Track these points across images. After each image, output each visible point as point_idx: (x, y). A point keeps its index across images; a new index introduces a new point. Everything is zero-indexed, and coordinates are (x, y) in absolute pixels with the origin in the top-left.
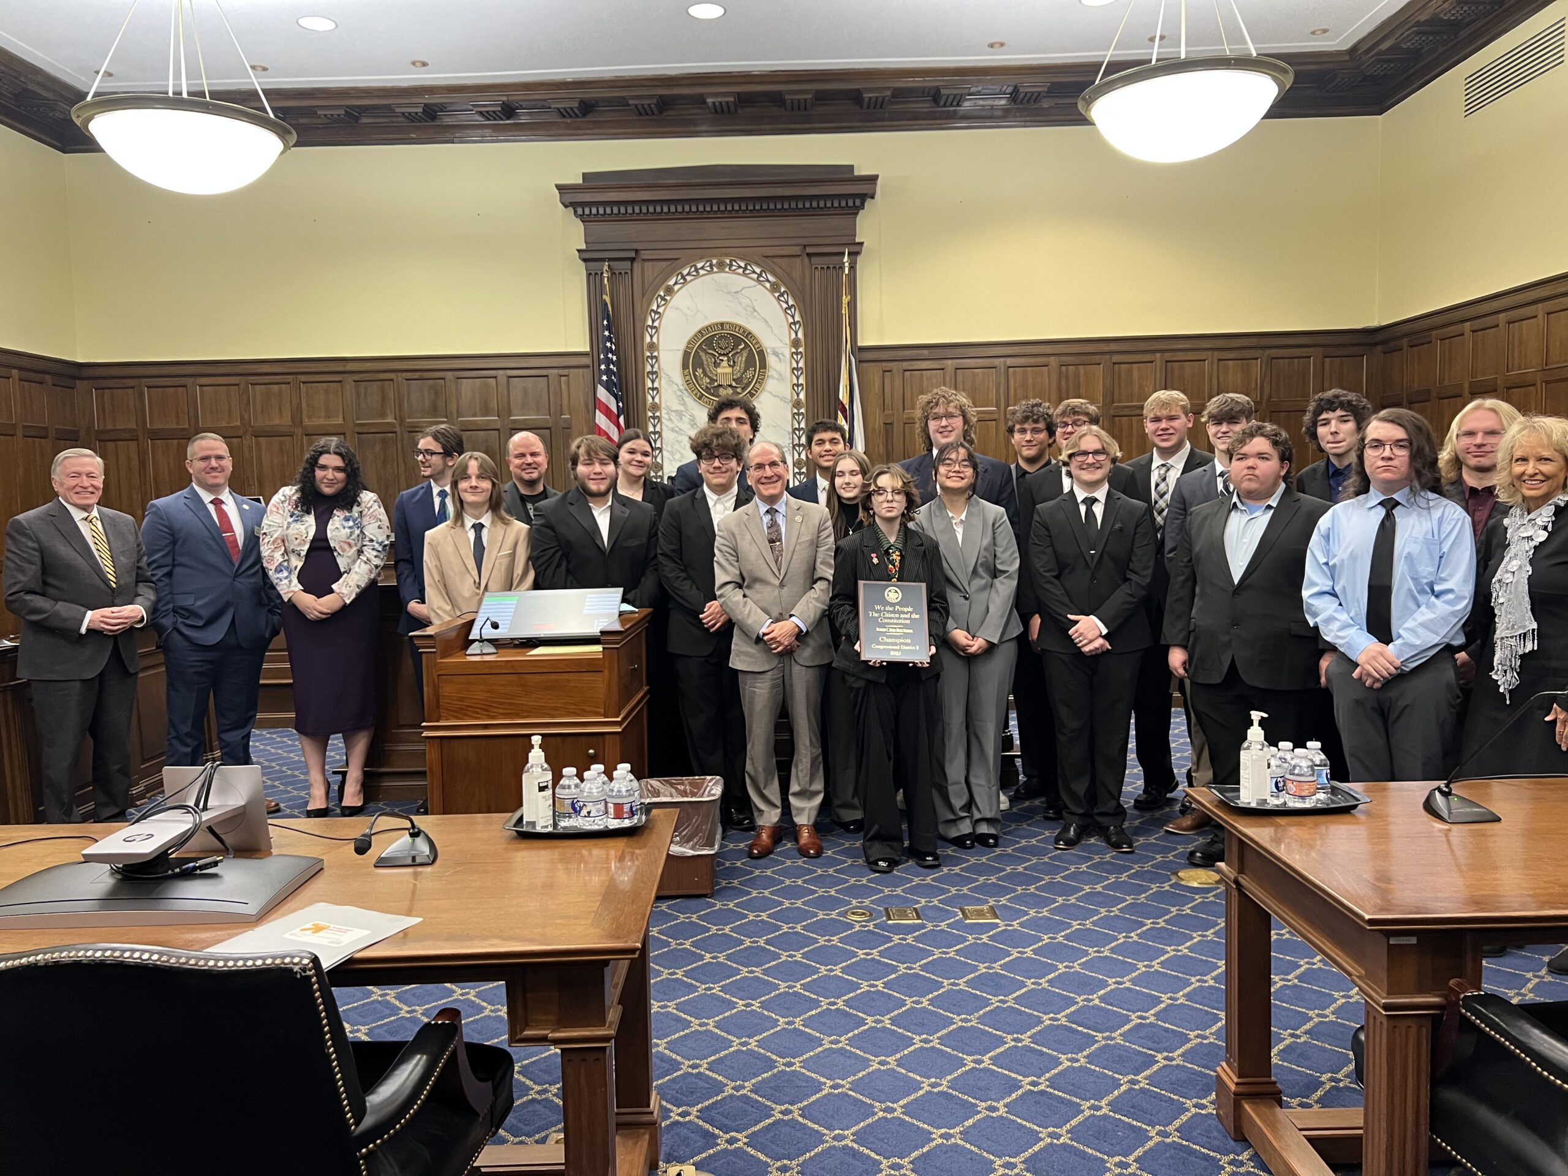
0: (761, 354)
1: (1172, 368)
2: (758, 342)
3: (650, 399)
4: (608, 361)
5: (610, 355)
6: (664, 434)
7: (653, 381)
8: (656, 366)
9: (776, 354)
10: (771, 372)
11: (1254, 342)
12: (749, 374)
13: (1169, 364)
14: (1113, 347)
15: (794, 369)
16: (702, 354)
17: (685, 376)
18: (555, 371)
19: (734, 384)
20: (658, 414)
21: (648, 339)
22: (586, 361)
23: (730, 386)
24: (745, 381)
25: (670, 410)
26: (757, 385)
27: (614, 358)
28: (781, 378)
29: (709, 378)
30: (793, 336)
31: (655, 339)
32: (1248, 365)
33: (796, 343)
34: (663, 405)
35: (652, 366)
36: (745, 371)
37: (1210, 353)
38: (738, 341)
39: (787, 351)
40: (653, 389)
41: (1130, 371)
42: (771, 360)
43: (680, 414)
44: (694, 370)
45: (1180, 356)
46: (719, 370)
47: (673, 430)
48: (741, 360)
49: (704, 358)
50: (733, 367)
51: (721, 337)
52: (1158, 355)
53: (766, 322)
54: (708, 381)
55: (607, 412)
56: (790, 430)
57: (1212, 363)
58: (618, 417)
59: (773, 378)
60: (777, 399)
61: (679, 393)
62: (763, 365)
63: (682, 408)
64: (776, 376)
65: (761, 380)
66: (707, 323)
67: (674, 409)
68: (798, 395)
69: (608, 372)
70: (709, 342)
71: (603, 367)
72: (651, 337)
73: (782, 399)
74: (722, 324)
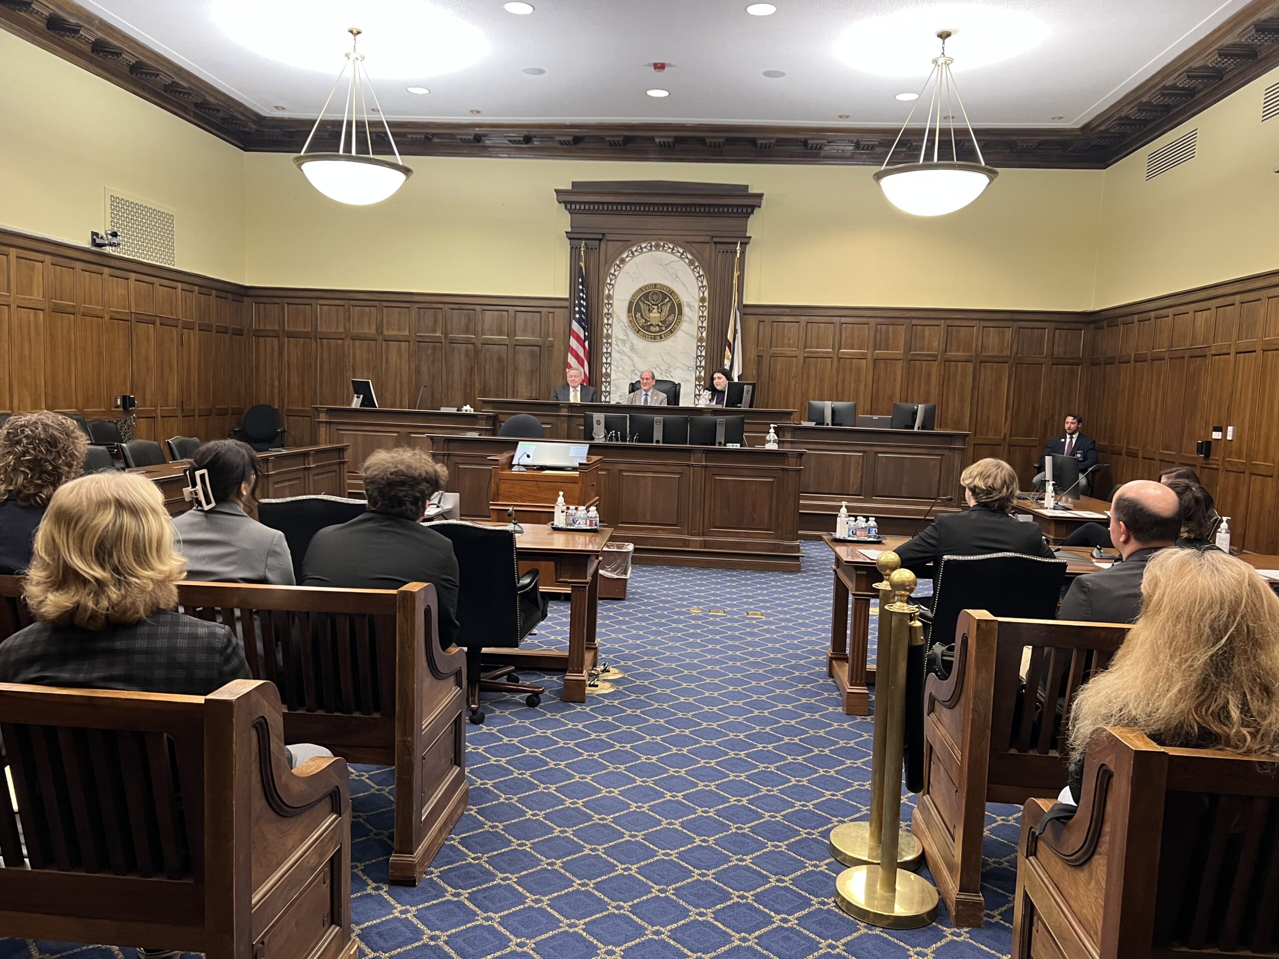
0: (680, 306)
1: (951, 330)
2: (678, 298)
3: (605, 331)
4: (580, 305)
5: (582, 302)
6: (613, 354)
7: (608, 319)
8: (611, 310)
9: (689, 306)
10: (685, 318)
11: (1009, 316)
12: (671, 318)
13: (950, 328)
14: (913, 314)
15: (700, 316)
16: (641, 304)
17: (629, 317)
18: (546, 309)
19: (660, 324)
20: (610, 341)
21: (607, 292)
22: (566, 304)
23: (658, 325)
24: (668, 323)
25: (617, 338)
26: (676, 326)
27: (585, 304)
28: (691, 322)
29: (645, 320)
30: (701, 295)
31: (611, 292)
32: (1003, 331)
33: (702, 300)
34: (614, 335)
35: (608, 310)
36: (668, 316)
37: (978, 322)
38: (665, 296)
39: (696, 304)
40: (608, 324)
41: (923, 331)
42: (686, 310)
43: (624, 342)
44: (635, 314)
45: (957, 323)
46: (651, 315)
47: (619, 352)
48: (666, 309)
49: (642, 307)
50: (660, 313)
51: (655, 293)
52: (943, 321)
53: (684, 285)
54: (644, 321)
55: (578, 338)
56: (695, 356)
57: (979, 328)
58: (585, 341)
59: (686, 321)
60: (687, 335)
61: (624, 328)
62: (680, 313)
63: (625, 338)
64: (688, 320)
65: (678, 323)
66: (646, 283)
67: (620, 338)
68: (702, 333)
69: (580, 312)
70: (646, 296)
71: (577, 309)
72: (609, 290)
73: (691, 336)
74: (655, 285)
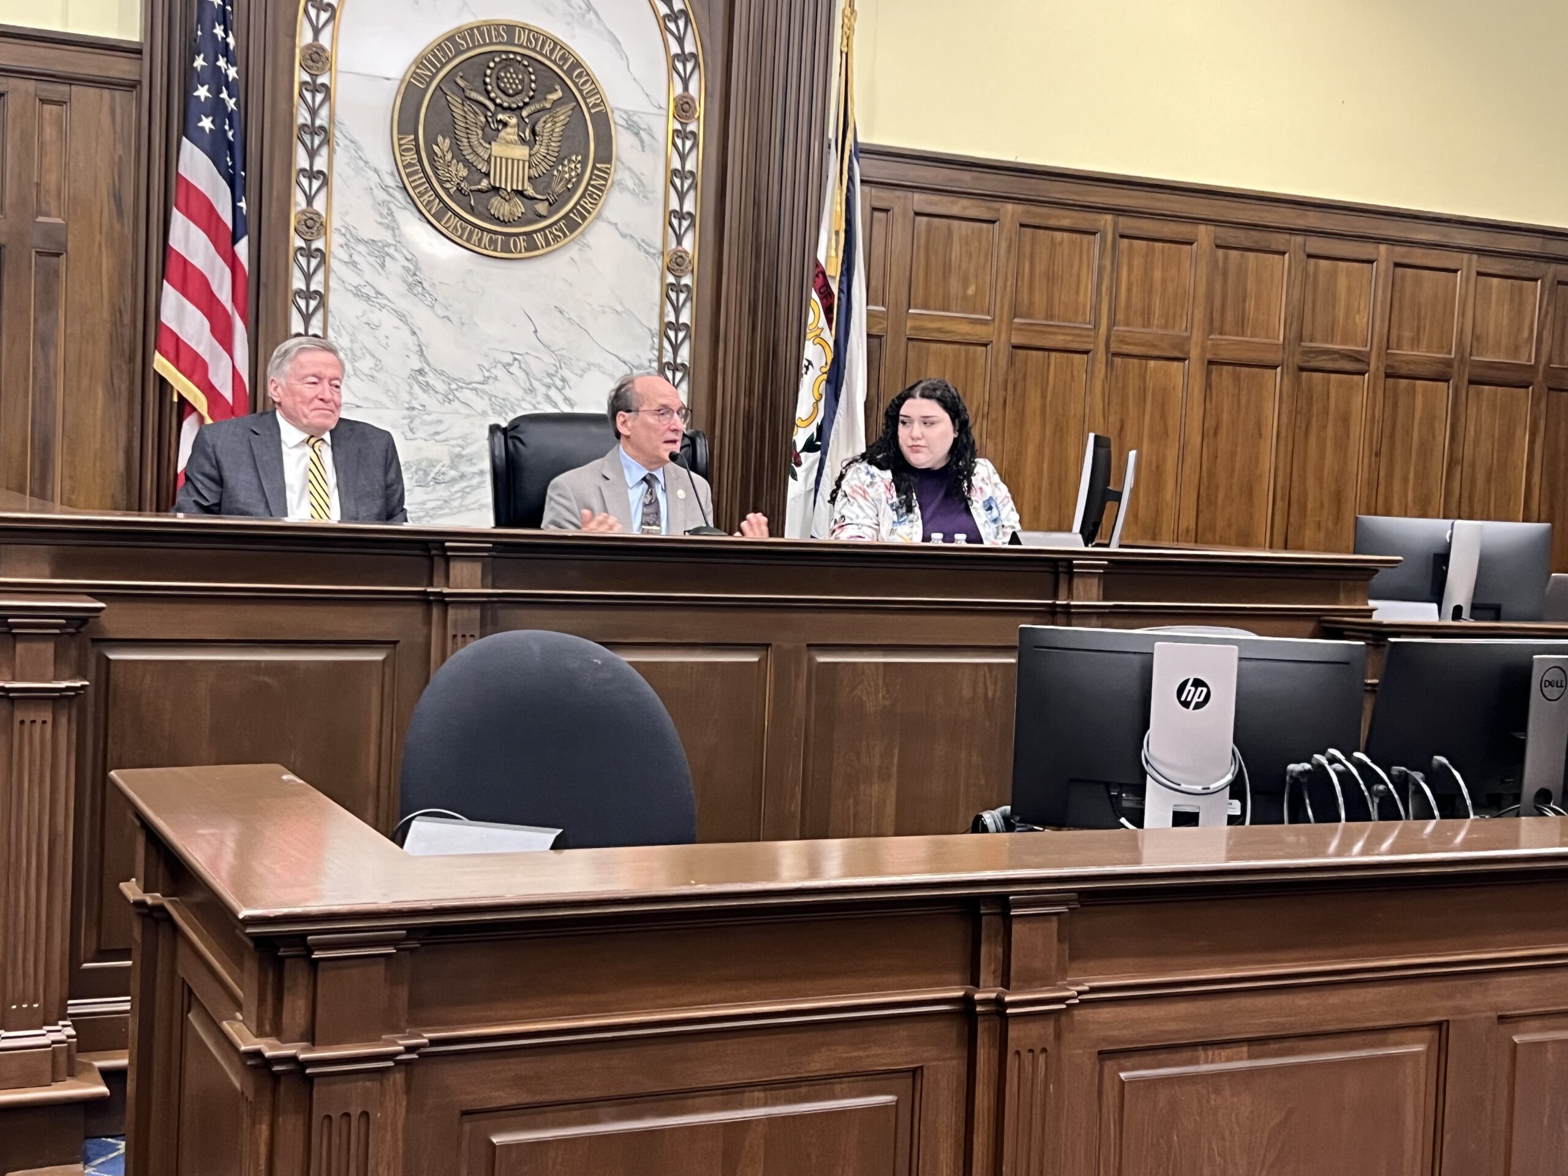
0: (602, 121)
1: (1403, 278)
2: (596, 91)
3: (299, 199)
4: (218, 80)
5: (222, 62)
6: (333, 301)
7: (312, 154)
8: (324, 112)
9: (634, 128)
10: (619, 173)
11: (1532, 245)
12: (568, 170)
13: (1399, 270)
14: (1312, 219)
15: (675, 172)
16: (455, 100)
17: (404, 151)
19: (530, 191)
20: (318, 244)
21: (305, 36)
22: (121, 68)
23: (520, 193)
24: (559, 188)
25: (353, 239)
26: (587, 203)
27: (232, 73)
28: (642, 191)
29: (468, 164)
30: (678, 89)
31: (325, 40)
32: (1521, 289)
33: (683, 108)
34: (336, 222)
35: (313, 112)
36: (560, 160)
37: (1466, 256)
38: (548, 79)
39: (663, 125)
40: (312, 175)
41: (1333, 275)
42: (623, 142)
43: (380, 253)
44: (431, 141)
45: (1418, 256)
46: (497, 149)
47: (358, 293)
48: (552, 128)
49: (458, 111)
50: (530, 143)
51: (506, 64)
52: (1383, 248)
53: (616, 42)
54: (464, 172)
56: (655, 325)
57: (1468, 279)
58: (235, 240)
59: (624, 188)
60: (626, 242)
61: (382, 196)
62: (605, 154)
63: (385, 236)
64: (630, 183)
65: (596, 192)
66: (468, 19)
67: (366, 235)
68: (679, 239)
69: (216, 108)
71: (202, 92)
72: (317, 31)
73: (642, 245)
